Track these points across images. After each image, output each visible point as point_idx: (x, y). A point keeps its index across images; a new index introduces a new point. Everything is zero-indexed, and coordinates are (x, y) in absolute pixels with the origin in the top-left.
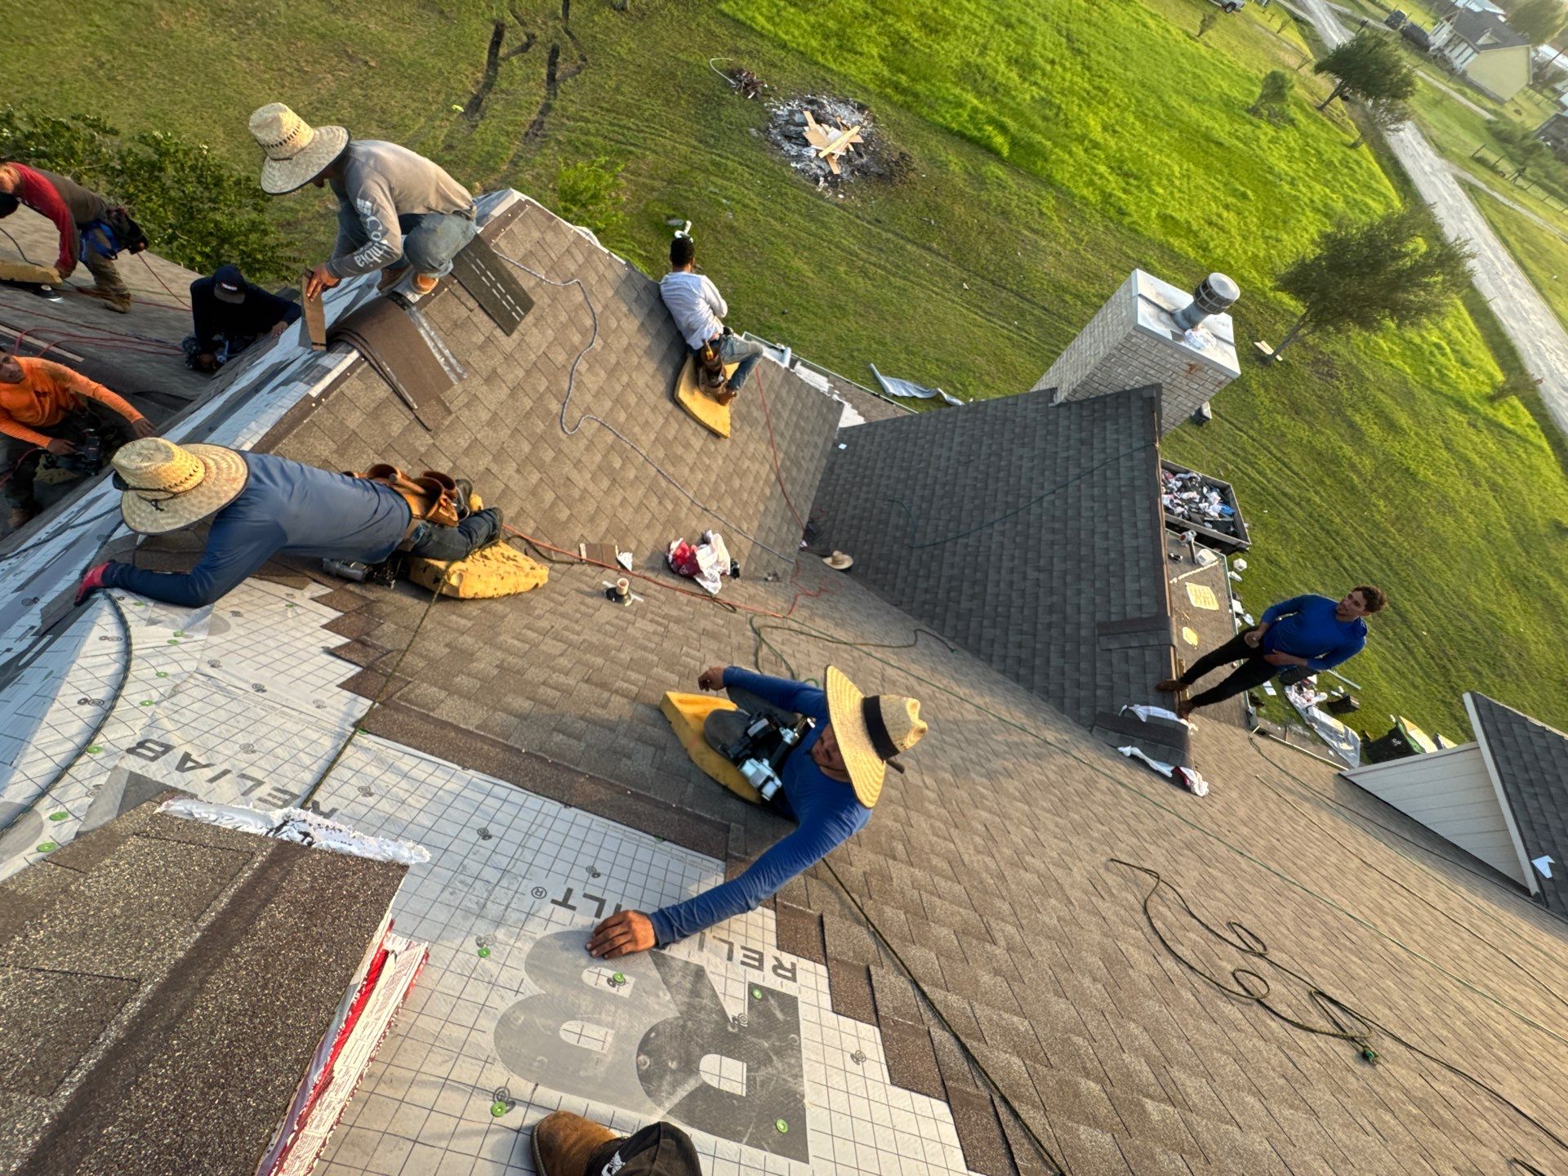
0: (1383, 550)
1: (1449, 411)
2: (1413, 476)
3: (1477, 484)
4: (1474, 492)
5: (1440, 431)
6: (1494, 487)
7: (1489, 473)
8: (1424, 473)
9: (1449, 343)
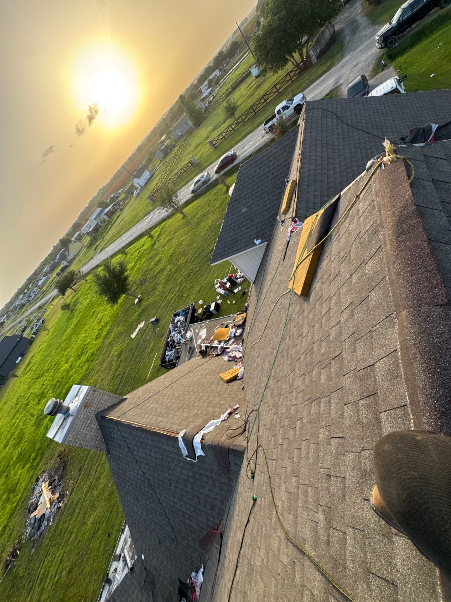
0: (193, 259)
1: (155, 247)
2: (172, 254)
3: (174, 238)
4: (176, 238)
5: (160, 249)
6: (174, 233)
7: (171, 235)
8: (171, 252)
9: (138, 250)
